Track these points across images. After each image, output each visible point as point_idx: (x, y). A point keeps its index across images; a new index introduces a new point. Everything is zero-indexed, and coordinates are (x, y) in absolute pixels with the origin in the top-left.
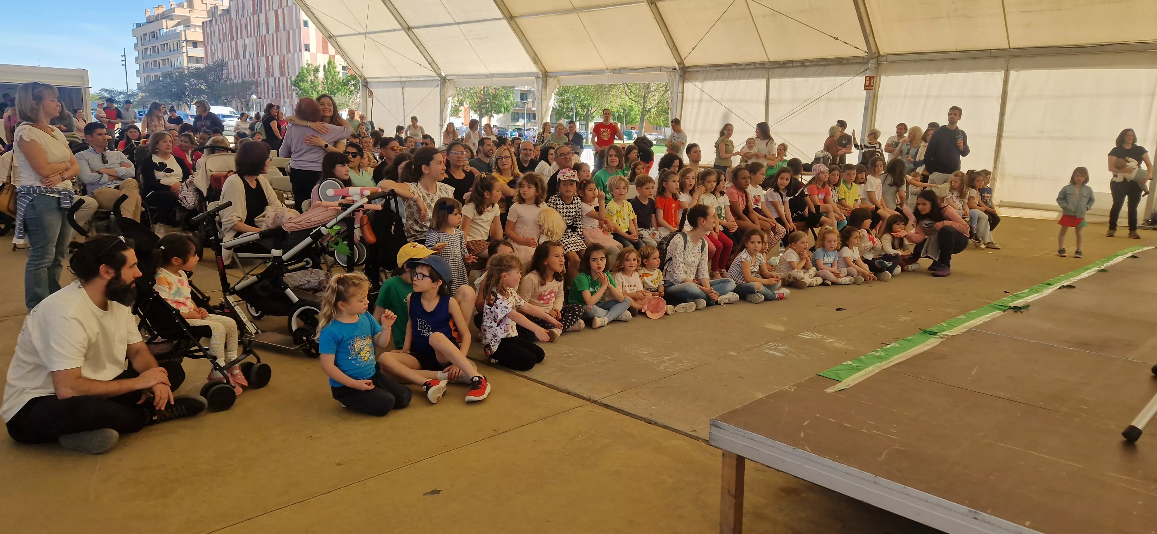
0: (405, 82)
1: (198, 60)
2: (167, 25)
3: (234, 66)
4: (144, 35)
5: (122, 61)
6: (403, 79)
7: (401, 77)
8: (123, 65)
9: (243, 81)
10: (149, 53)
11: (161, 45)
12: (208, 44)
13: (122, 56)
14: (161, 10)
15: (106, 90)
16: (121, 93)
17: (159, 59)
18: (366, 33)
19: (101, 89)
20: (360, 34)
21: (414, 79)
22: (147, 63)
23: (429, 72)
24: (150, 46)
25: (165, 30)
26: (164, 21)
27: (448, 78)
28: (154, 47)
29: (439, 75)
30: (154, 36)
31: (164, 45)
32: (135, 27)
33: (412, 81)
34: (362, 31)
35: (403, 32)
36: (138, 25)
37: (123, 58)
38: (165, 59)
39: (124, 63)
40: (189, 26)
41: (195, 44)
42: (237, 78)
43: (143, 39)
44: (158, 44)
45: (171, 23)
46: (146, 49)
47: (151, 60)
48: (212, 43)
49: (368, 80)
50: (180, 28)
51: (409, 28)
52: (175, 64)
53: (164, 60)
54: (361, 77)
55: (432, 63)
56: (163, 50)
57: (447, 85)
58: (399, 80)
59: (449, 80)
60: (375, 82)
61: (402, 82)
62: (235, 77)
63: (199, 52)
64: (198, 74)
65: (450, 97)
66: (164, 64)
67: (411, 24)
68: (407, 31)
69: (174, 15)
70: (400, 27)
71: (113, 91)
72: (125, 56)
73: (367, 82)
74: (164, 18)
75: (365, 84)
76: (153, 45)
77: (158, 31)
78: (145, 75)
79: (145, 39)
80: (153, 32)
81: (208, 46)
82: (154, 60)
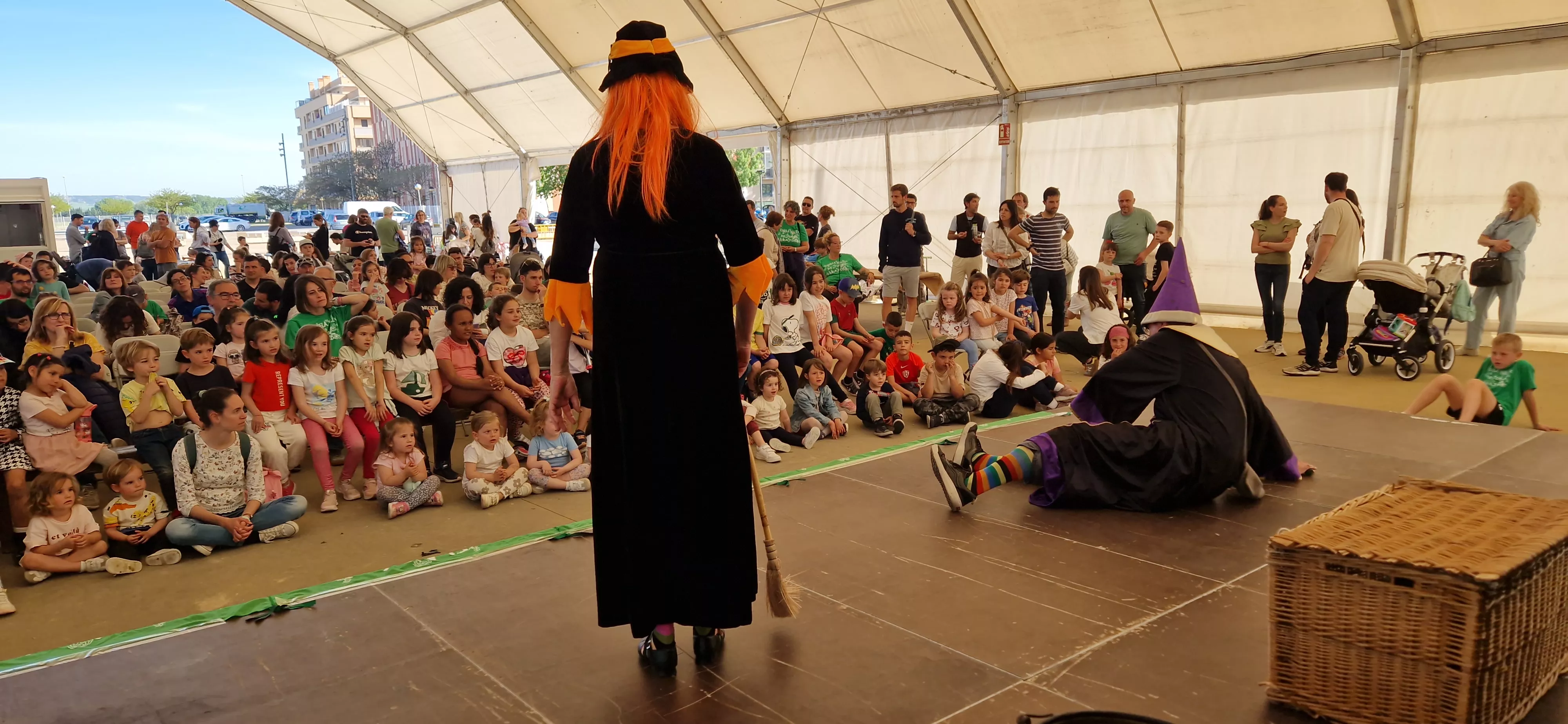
0: (485, 163)
1: (368, 142)
2: (332, 101)
3: (406, 147)
4: (308, 114)
5: (280, 150)
6: (482, 160)
7: (480, 157)
8: (281, 155)
9: (417, 165)
10: (314, 137)
11: (327, 126)
12: (377, 121)
13: (280, 144)
14: (326, 82)
15: (266, 188)
16: (283, 191)
17: (325, 144)
18: (423, 102)
20: (417, 103)
21: (493, 159)
22: (312, 150)
23: (501, 149)
24: (314, 129)
25: (330, 107)
26: (328, 96)
27: (531, 155)
28: (318, 129)
29: (518, 152)
30: (318, 114)
31: (330, 125)
32: (298, 105)
33: (492, 162)
34: (420, 100)
35: (460, 97)
36: (302, 103)
37: (281, 147)
38: (331, 144)
39: (282, 152)
40: (357, 100)
41: (364, 122)
42: (411, 162)
43: (306, 120)
44: (322, 125)
45: (336, 97)
46: (310, 132)
47: (316, 146)
48: (381, 120)
49: (448, 164)
50: (346, 103)
51: (467, 92)
52: (343, 148)
53: (330, 145)
54: (437, 160)
55: (505, 136)
56: (329, 131)
57: (528, 164)
58: (477, 161)
59: (530, 158)
60: (454, 166)
61: (481, 164)
62: (409, 161)
63: (367, 132)
64: (363, 158)
65: (532, 181)
66: (331, 151)
67: (469, 86)
68: (465, 96)
69: (340, 87)
70: (455, 92)
71: (273, 189)
72: (283, 143)
73: (446, 167)
74: (330, 92)
75: (444, 169)
76: (318, 127)
77: (323, 109)
78: (311, 166)
79: (309, 120)
80: (317, 111)
81: (377, 125)
82: (320, 145)
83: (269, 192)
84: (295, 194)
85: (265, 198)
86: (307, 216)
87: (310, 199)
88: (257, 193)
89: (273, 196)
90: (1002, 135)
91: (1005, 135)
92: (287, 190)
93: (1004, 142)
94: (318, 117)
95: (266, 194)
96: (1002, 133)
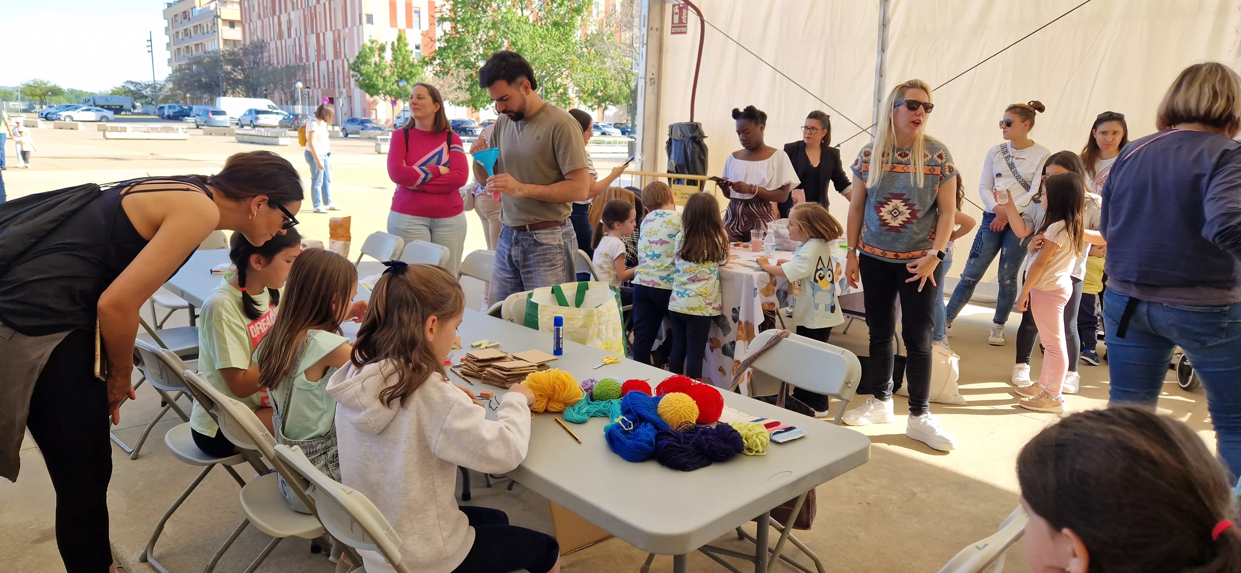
1: (236, 43)
2: (201, 3)
3: (277, 48)
4: (175, 15)
5: (148, 46)
8: (149, 52)
9: (288, 66)
10: (180, 37)
11: (194, 27)
12: (246, 22)
13: (148, 41)
15: (132, 83)
16: (149, 86)
17: (192, 44)
19: (125, 81)
22: (179, 49)
24: (181, 29)
25: (198, 8)
28: (186, 30)
30: (185, 15)
31: (197, 26)
32: (165, 6)
37: (149, 43)
38: (199, 44)
39: (150, 49)
40: (226, 2)
41: (232, 24)
42: (281, 63)
43: (173, 20)
44: (189, 26)
46: (178, 33)
47: (183, 46)
48: (251, 22)
50: (214, 5)
52: (211, 48)
53: (197, 45)
56: (196, 32)
62: (278, 63)
66: (197, 50)
71: (140, 84)
72: (151, 41)
76: (185, 27)
77: (190, 11)
78: (176, 64)
79: (176, 21)
80: (185, 12)
81: (247, 26)
82: (187, 45)
83: (135, 86)
84: (160, 90)
85: (130, 91)
86: (174, 111)
87: (175, 95)
88: (124, 87)
89: (139, 90)
92: (153, 86)
94: (185, 18)
95: (132, 88)
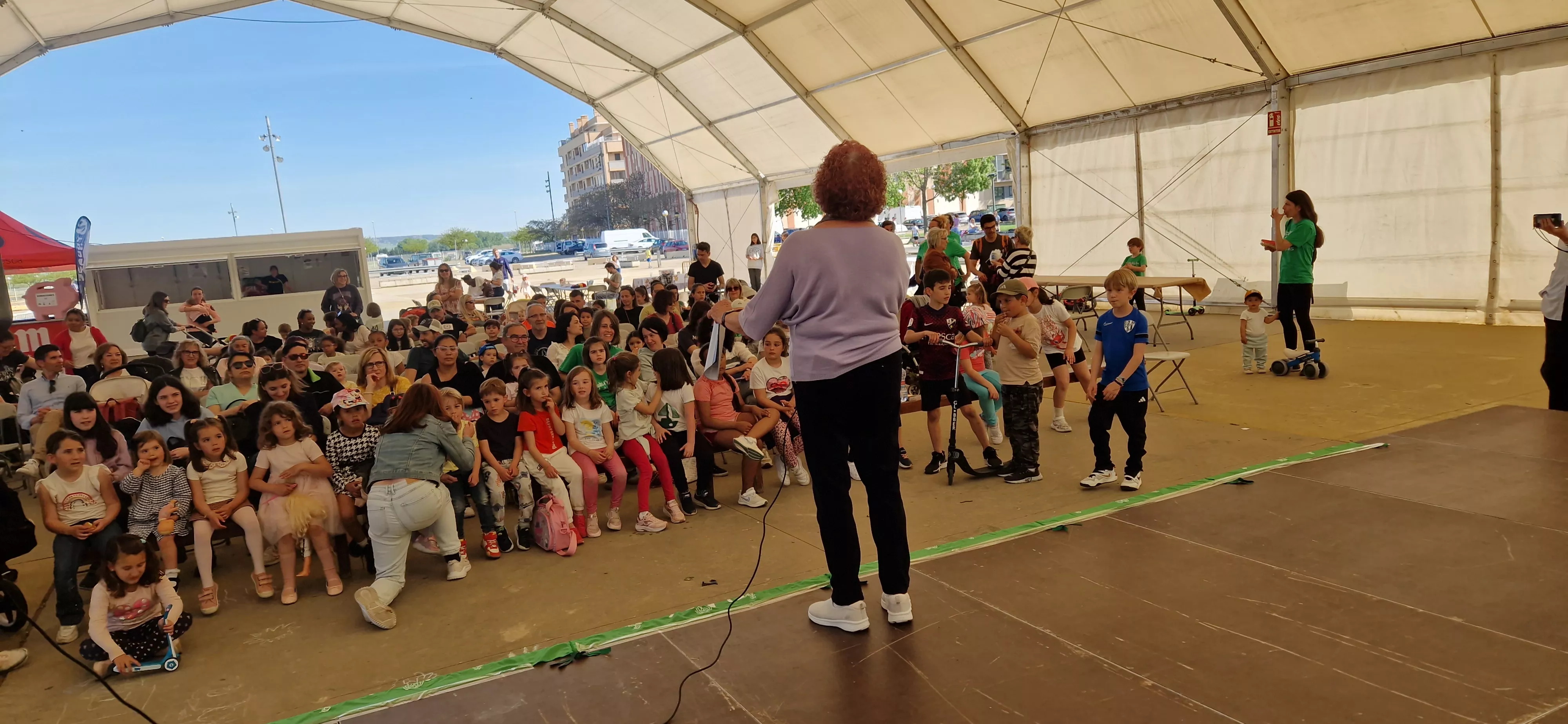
0: (727, 189)
1: (620, 174)
2: (590, 138)
3: (654, 177)
4: (569, 153)
5: (547, 187)
6: (725, 187)
7: (723, 184)
8: (547, 191)
9: (664, 193)
10: (574, 173)
11: (585, 162)
14: (584, 122)
15: (535, 222)
16: (550, 223)
17: (584, 179)
18: (671, 137)
19: (529, 221)
20: (666, 138)
21: (734, 185)
22: (573, 185)
23: (743, 175)
24: (574, 166)
25: (588, 145)
26: (586, 134)
27: (769, 179)
28: (578, 165)
29: (757, 177)
30: (577, 152)
31: (588, 161)
32: (561, 144)
33: (733, 188)
34: (668, 134)
35: (704, 129)
36: (563, 143)
38: (590, 178)
40: (611, 136)
41: (617, 156)
42: (658, 191)
43: (567, 157)
44: (581, 162)
45: (593, 135)
46: (571, 169)
47: (577, 181)
48: (632, 152)
49: (693, 192)
50: (601, 139)
51: (710, 124)
52: (600, 182)
53: (588, 179)
54: (684, 189)
55: (746, 163)
56: (587, 167)
57: (767, 188)
58: (720, 188)
59: (769, 182)
60: (699, 194)
61: (724, 191)
62: (656, 190)
63: (620, 166)
64: (617, 190)
65: (771, 203)
66: (589, 184)
67: (712, 119)
68: (708, 127)
69: (596, 125)
70: (700, 125)
71: (541, 223)
72: (549, 181)
73: (692, 195)
74: (587, 130)
75: (690, 197)
76: (578, 163)
77: (581, 147)
78: (572, 199)
79: (570, 158)
80: (576, 149)
81: (629, 157)
82: (580, 180)
83: (537, 225)
84: (560, 225)
85: (533, 230)
86: (570, 246)
87: (572, 231)
88: (528, 227)
89: (541, 229)
90: (1272, 124)
91: (1275, 124)
92: (553, 223)
93: (1274, 131)
94: (577, 154)
95: (535, 227)
96: (1272, 122)
